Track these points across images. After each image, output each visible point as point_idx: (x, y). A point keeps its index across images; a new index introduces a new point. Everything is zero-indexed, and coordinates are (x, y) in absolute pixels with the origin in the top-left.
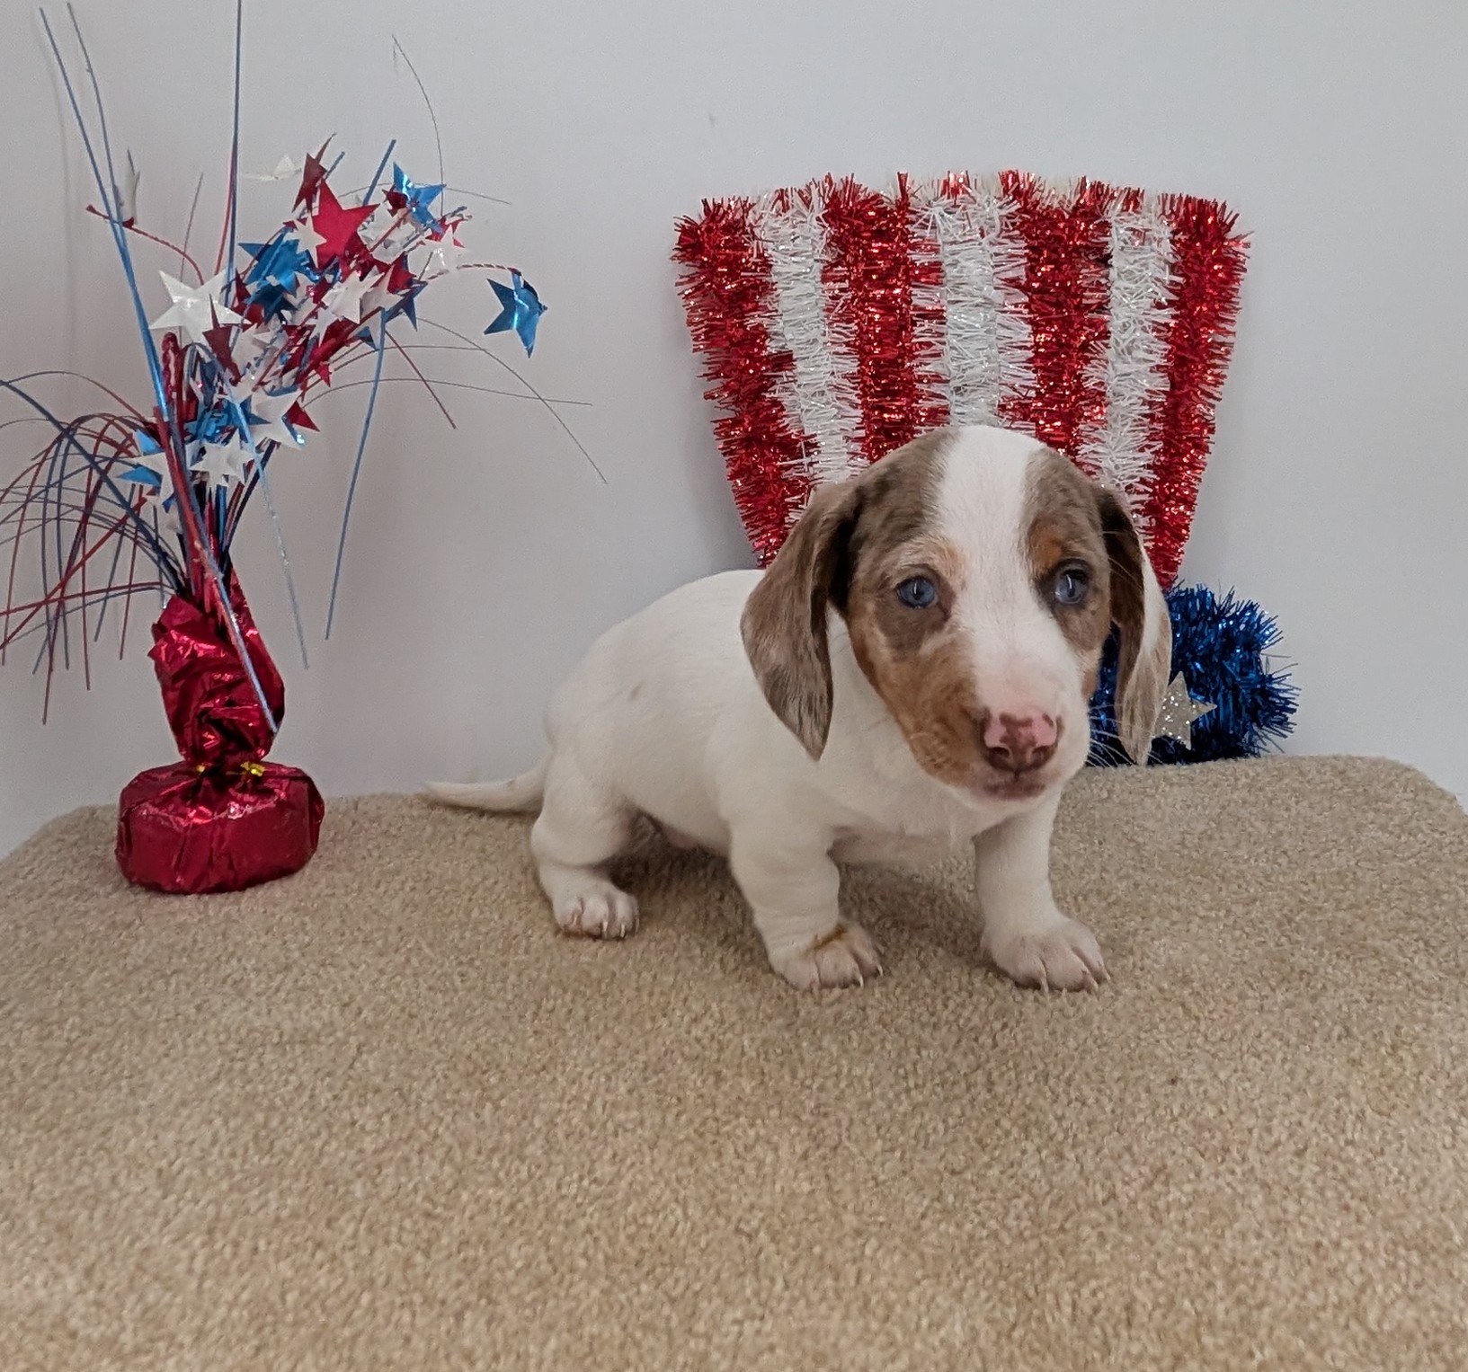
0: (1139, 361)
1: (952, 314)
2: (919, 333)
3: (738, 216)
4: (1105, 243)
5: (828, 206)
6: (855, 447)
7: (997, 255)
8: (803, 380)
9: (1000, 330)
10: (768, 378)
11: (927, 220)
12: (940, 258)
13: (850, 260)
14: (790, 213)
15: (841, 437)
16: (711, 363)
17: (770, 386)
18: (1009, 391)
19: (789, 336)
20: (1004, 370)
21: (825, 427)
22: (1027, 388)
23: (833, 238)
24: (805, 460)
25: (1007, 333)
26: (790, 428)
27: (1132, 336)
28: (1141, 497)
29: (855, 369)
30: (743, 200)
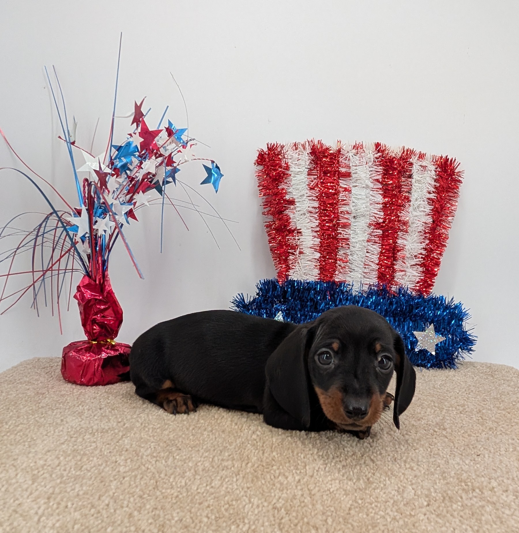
0: (421, 211)
2: (341, 196)
3: (279, 149)
4: (411, 170)
5: (312, 149)
6: (315, 234)
7: (371, 171)
8: (298, 209)
9: (371, 197)
10: (285, 207)
11: (347, 157)
12: (351, 171)
13: (318, 169)
14: (298, 150)
15: (310, 230)
16: (266, 202)
17: (285, 210)
18: (373, 218)
19: (294, 193)
20: (371, 211)
21: (305, 226)
22: (380, 218)
23: (313, 160)
24: (297, 238)
25: (373, 198)
26: (292, 226)
27: (419, 203)
28: (420, 260)
29: (317, 206)
30: (282, 145)
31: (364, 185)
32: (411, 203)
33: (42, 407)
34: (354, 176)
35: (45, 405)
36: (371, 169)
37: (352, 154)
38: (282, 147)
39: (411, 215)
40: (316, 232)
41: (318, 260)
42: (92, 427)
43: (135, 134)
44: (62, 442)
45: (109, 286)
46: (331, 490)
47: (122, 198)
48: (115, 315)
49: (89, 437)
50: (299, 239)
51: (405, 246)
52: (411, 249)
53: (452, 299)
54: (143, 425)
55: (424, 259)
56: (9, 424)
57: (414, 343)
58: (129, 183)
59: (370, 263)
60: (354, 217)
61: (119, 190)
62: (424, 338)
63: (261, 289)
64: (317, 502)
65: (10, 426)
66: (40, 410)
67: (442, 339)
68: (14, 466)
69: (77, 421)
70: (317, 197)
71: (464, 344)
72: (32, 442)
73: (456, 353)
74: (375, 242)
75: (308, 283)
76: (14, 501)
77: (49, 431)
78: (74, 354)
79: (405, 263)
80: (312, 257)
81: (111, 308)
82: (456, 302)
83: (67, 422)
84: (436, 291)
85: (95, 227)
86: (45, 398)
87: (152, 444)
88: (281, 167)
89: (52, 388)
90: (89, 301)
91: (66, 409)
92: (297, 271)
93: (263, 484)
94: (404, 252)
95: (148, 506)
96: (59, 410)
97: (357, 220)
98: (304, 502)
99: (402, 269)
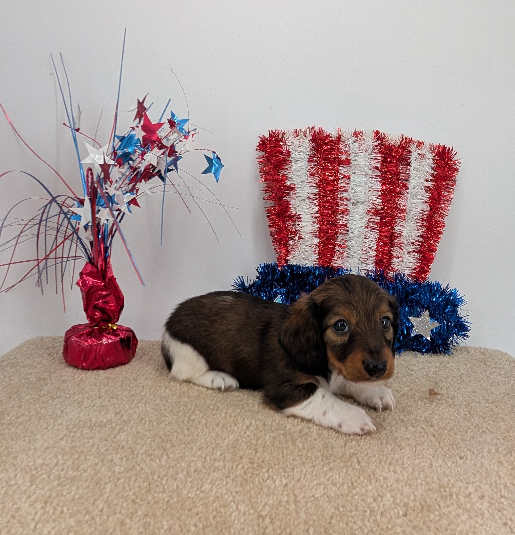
0: (418, 199)
1: (353, 177)
2: (341, 183)
3: (280, 136)
4: (409, 158)
5: (312, 136)
6: (315, 220)
7: (371, 158)
8: (298, 195)
9: (370, 184)
10: (286, 193)
11: (347, 145)
12: (350, 158)
13: (319, 155)
14: (299, 137)
15: (310, 216)
16: (267, 187)
17: (286, 196)
18: (372, 205)
19: (294, 180)
20: (370, 198)
21: (305, 212)
22: (378, 205)
23: (313, 147)
24: (296, 223)
25: (372, 185)
26: (292, 212)
27: (417, 191)
28: (417, 247)
29: (317, 193)
30: (283, 131)
31: (363, 173)
32: (409, 191)
33: (44, 395)
34: (353, 163)
35: (46, 393)
36: (371, 156)
37: (352, 141)
38: (284, 134)
39: (409, 203)
40: (316, 217)
41: (317, 245)
42: (90, 420)
43: (138, 127)
44: (61, 436)
45: (111, 272)
46: (316, 496)
47: (125, 187)
48: (116, 301)
49: (87, 431)
50: (298, 225)
51: (402, 232)
52: (409, 236)
53: (448, 285)
54: (141, 417)
55: (421, 246)
56: (11, 415)
57: (410, 329)
58: (132, 173)
59: (368, 250)
60: (353, 203)
61: (122, 180)
62: (419, 323)
63: (260, 273)
64: (301, 509)
65: (11, 418)
66: (42, 398)
67: (437, 325)
68: (14, 465)
69: (76, 412)
70: (316, 184)
71: (458, 329)
72: (32, 437)
73: (451, 338)
74: (373, 229)
75: (307, 268)
76: (13, 505)
77: (49, 423)
78: (76, 339)
79: (402, 249)
80: (311, 243)
81: (112, 294)
82: (451, 288)
83: (67, 414)
84: (432, 278)
85: (97, 216)
86: (47, 384)
87: (148, 440)
88: (281, 153)
89: (54, 372)
90: (91, 288)
91: (66, 398)
92: (296, 256)
93: (251, 488)
94: (402, 239)
95: (140, 513)
96: (59, 400)
97: (355, 207)
98: (288, 509)
99: (400, 256)
